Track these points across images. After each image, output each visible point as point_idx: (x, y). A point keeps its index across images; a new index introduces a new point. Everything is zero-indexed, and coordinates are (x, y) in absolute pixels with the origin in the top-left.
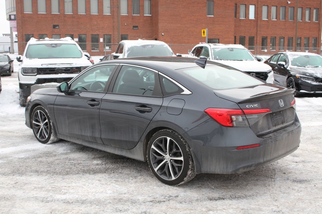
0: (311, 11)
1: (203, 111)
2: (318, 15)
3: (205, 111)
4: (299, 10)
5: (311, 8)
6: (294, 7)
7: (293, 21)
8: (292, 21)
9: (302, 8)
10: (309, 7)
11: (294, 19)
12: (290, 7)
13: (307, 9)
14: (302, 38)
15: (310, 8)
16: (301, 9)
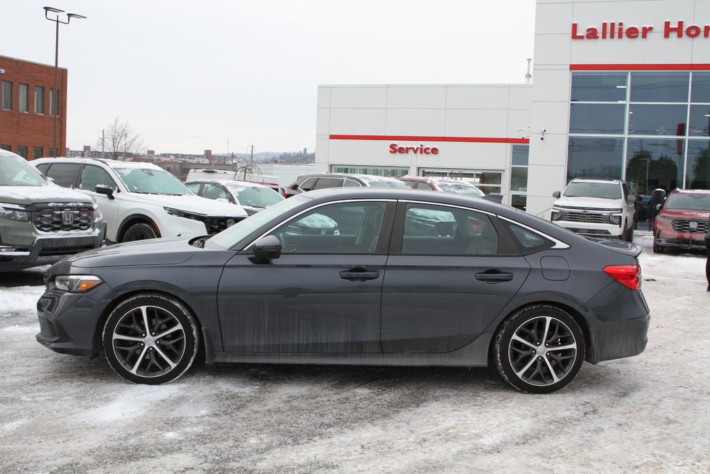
0: (46, 94)
1: (601, 270)
2: (58, 102)
3: (605, 270)
4: (22, 91)
5: (46, 88)
6: (11, 83)
7: (10, 110)
8: (8, 112)
9: (28, 85)
10: (40, 84)
11: (11, 108)
12: (3, 81)
13: (37, 88)
14: (29, 148)
15: (43, 88)
16: (26, 87)
